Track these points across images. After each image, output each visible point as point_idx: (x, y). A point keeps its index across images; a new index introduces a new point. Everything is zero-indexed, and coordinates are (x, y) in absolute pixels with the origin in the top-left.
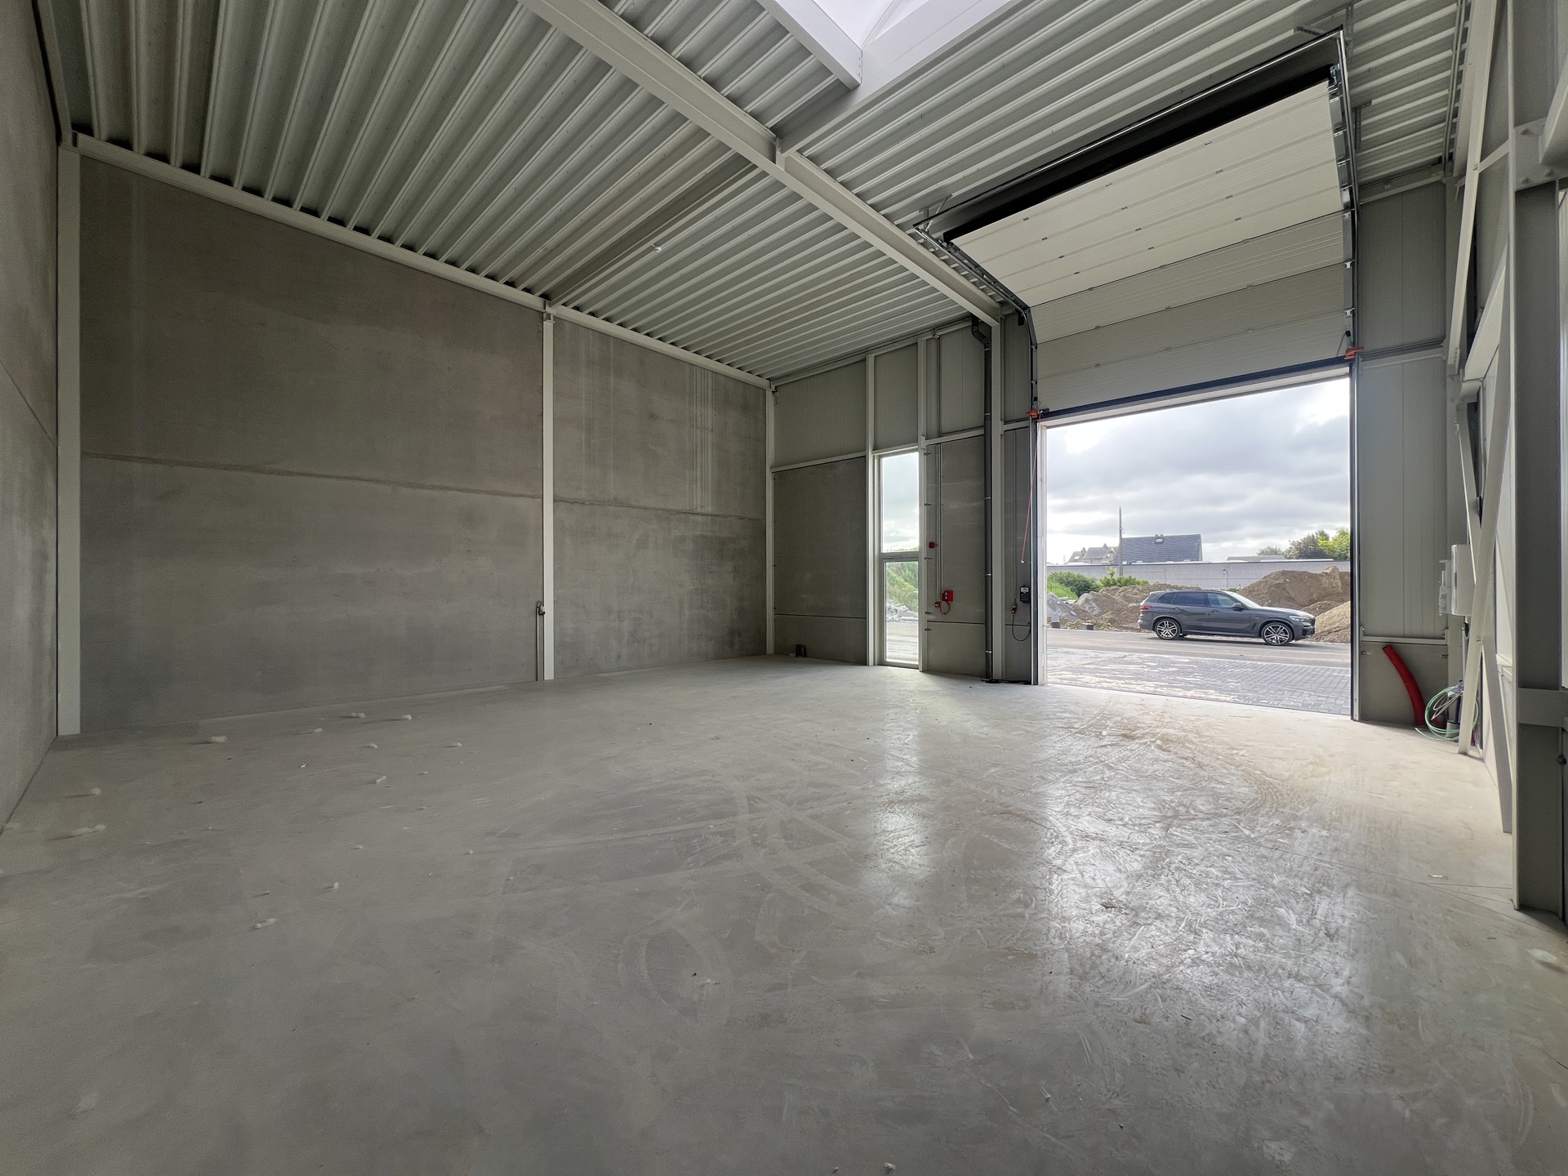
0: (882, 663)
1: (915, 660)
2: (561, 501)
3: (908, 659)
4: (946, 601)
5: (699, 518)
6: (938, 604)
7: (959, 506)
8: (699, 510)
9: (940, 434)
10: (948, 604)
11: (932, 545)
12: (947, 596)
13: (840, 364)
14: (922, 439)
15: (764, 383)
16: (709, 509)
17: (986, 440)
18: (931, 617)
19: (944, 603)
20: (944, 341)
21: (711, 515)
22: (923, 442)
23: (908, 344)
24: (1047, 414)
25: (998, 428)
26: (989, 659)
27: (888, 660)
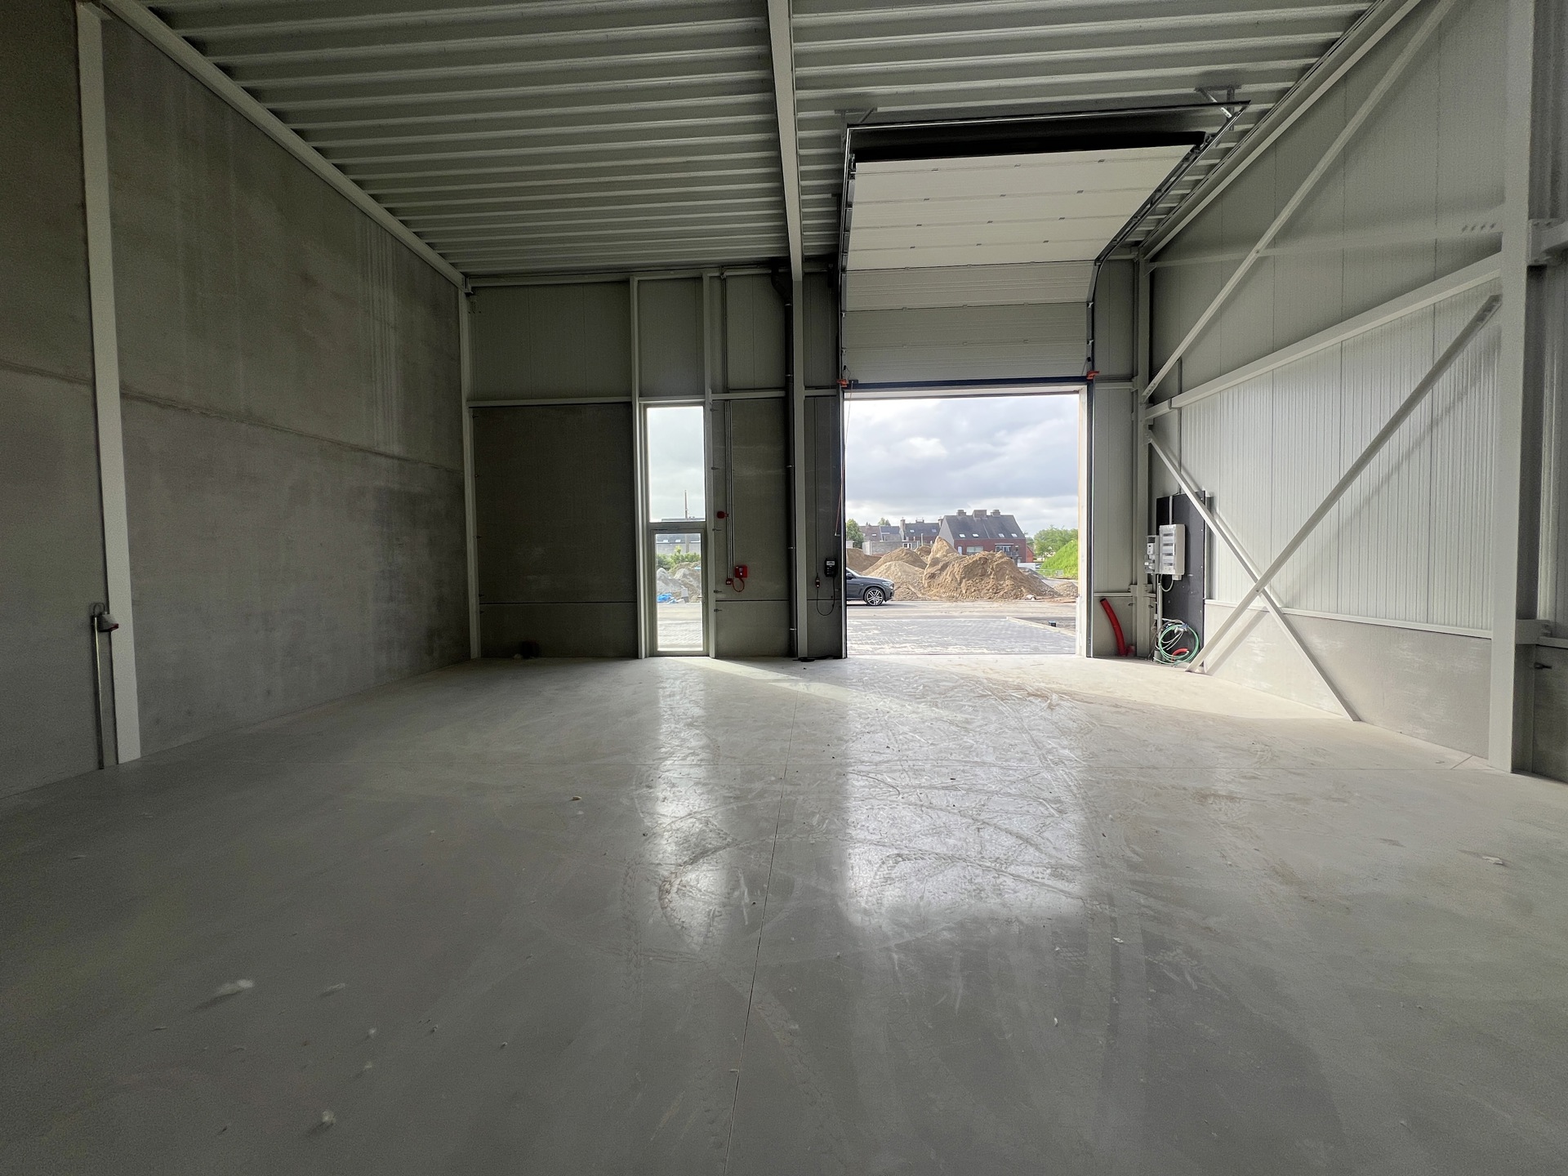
0: (654, 653)
1: (699, 646)
2: (138, 398)
3: (687, 646)
4: (740, 577)
5: (383, 461)
6: (729, 581)
7: (754, 472)
8: (382, 449)
9: (727, 390)
10: (742, 580)
11: (720, 515)
12: (740, 572)
13: (586, 279)
14: (708, 391)
15: (456, 276)
16: (396, 449)
17: (786, 404)
18: (721, 596)
19: (736, 580)
20: (730, 283)
21: (399, 459)
22: (710, 397)
23: (691, 277)
24: (855, 386)
25: (800, 394)
26: (792, 638)
27: (660, 649)
